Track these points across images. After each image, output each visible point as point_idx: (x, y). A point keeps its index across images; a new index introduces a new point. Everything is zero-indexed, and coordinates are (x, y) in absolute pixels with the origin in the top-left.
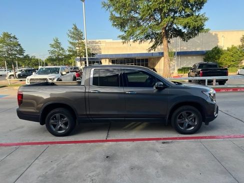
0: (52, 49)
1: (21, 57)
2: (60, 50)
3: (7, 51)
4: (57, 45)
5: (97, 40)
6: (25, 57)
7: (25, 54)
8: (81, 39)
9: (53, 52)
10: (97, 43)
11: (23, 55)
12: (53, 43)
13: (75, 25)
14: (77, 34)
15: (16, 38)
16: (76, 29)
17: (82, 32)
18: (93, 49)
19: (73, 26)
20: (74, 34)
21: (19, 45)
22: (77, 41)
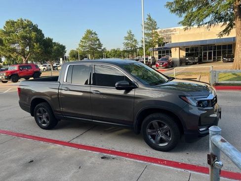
0: (126, 41)
1: (100, 50)
2: (133, 42)
3: (89, 46)
4: (130, 37)
5: (172, 28)
6: (103, 50)
7: (102, 48)
8: (155, 29)
9: (127, 44)
10: (172, 31)
11: (101, 48)
12: (127, 35)
13: (149, 16)
14: (151, 24)
15: (96, 34)
16: (150, 19)
17: (155, 22)
18: (167, 38)
19: (148, 17)
20: (148, 24)
21: (98, 40)
22: (151, 32)
